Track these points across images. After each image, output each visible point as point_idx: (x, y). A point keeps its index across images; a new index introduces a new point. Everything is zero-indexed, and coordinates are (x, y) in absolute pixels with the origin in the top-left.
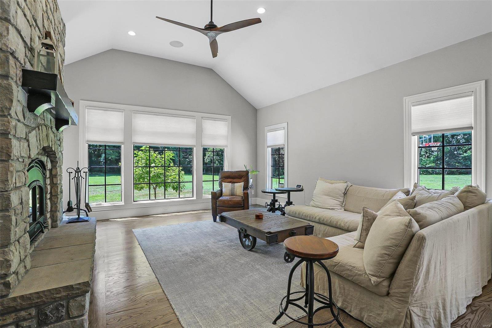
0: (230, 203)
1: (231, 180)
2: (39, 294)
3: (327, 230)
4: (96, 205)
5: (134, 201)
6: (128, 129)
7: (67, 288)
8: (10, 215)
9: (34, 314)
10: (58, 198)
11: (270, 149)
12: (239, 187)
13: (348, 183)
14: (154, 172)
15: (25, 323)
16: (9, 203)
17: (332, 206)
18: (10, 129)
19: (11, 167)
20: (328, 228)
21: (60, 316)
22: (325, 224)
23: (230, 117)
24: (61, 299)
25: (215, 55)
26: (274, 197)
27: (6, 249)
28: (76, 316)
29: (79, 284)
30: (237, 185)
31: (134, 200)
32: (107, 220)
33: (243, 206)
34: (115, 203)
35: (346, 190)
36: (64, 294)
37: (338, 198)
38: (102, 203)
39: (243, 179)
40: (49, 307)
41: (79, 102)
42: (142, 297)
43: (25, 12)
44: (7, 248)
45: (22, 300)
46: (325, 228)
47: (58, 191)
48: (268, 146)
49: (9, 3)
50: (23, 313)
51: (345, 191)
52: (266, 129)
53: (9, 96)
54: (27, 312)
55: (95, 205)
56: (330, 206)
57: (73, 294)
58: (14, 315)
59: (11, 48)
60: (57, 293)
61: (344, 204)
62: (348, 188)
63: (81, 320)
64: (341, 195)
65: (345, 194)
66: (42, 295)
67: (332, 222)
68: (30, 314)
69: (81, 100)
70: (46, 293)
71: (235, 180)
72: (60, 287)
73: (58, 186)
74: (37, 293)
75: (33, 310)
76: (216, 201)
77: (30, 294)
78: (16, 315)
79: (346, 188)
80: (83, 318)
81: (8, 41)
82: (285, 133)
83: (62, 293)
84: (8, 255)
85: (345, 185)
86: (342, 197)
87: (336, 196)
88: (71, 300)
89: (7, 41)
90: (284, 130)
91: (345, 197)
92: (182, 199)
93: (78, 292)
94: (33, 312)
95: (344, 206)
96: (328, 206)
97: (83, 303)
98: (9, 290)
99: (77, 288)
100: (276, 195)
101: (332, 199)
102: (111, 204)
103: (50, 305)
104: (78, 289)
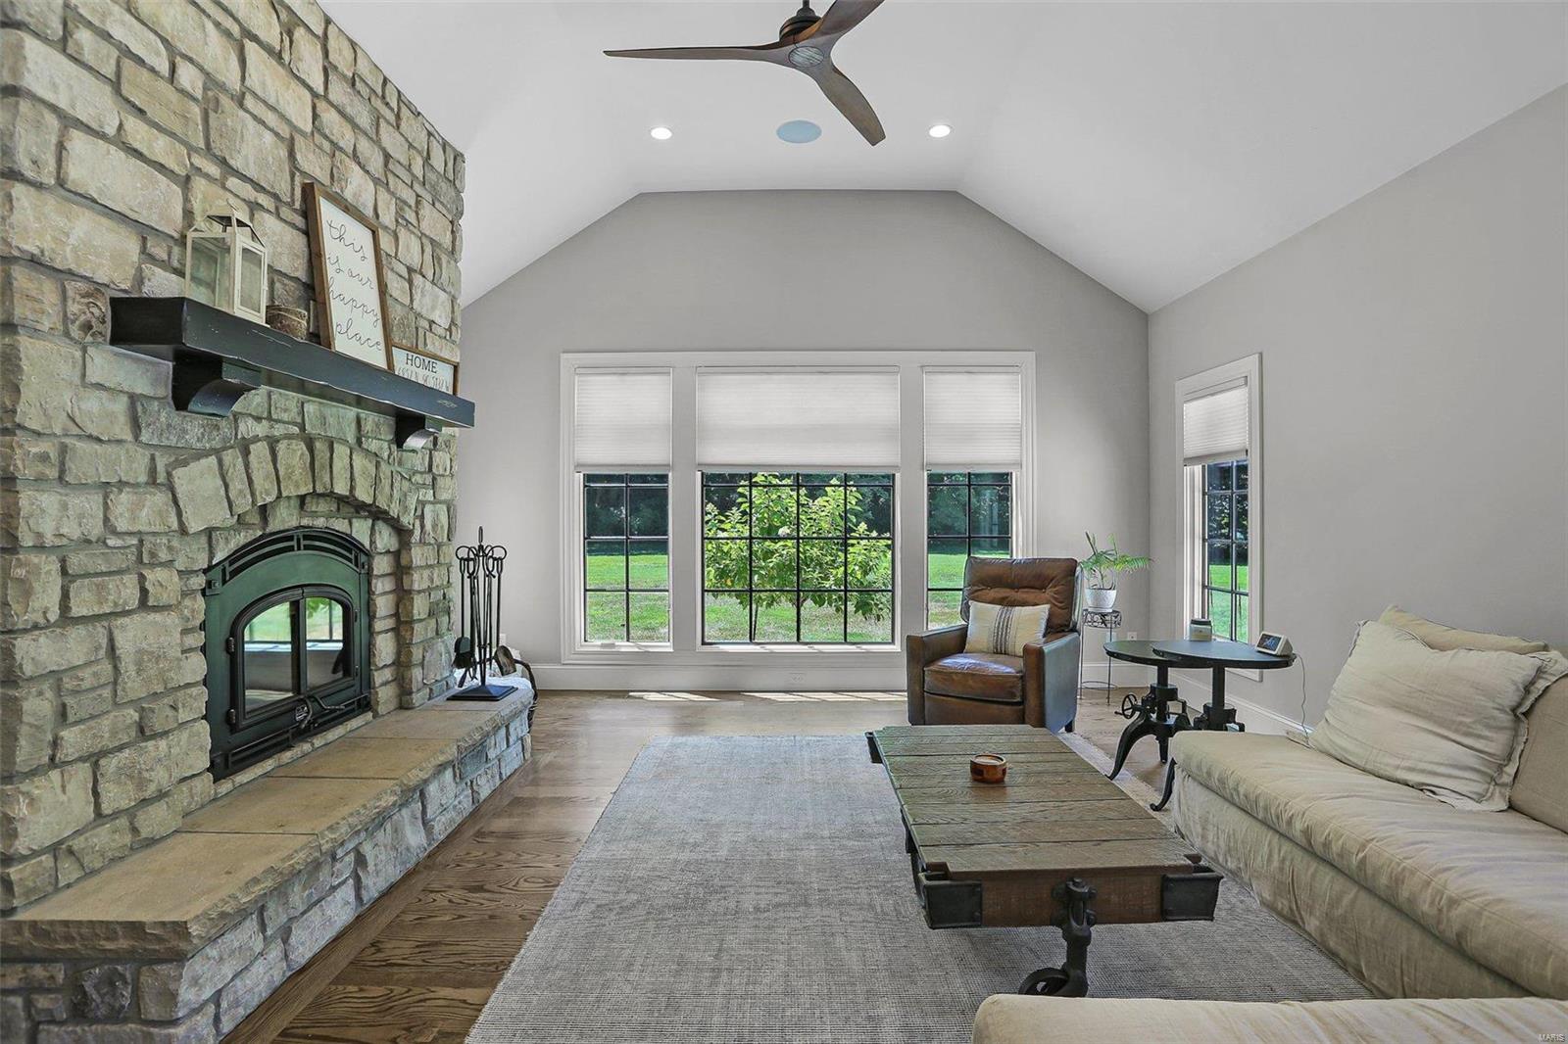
0: (971, 682)
1: (1007, 595)
2: (69, 927)
3: (1346, 901)
4: (603, 646)
5: (703, 643)
6: (685, 424)
7: (135, 928)
8: (16, 697)
9: (61, 981)
10: (413, 629)
11: (1198, 469)
12: (1029, 622)
13: (1554, 654)
14: (781, 556)
15: (41, 1000)
16: (13, 666)
17: (1423, 771)
18: (15, 465)
19: (16, 567)
20: (1351, 895)
21: (117, 1005)
22: (1332, 865)
23: (1031, 355)
24: (118, 957)
25: (873, 133)
26: (1163, 677)
27: (9, 787)
28: (156, 1019)
29: (163, 924)
30: (1018, 612)
31: (706, 640)
32: (623, 694)
33: (1018, 699)
34: (650, 646)
35: (1527, 690)
36: (123, 944)
37: (1467, 734)
38: (617, 644)
39: (1049, 592)
40: (90, 973)
41: (559, 357)
42: (418, 1002)
43: (131, 142)
44: (12, 784)
45: (34, 935)
46: (1337, 887)
47: (412, 613)
48: (1185, 459)
49: (12, 128)
50: (38, 971)
51: (1523, 699)
52: (1181, 387)
53: (12, 377)
54: (47, 971)
55: (597, 646)
56: (1411, 769)
57: (145, 950)
58: (20, 969)
59: (19, 249)
60: (107, 939)
61: (1511, 770)
62: (1541, 684)
63: (166, 1036)
64: (1494, 718)
65: (1526, 714)
66: (73, 931)
67: (1369, 872)
68: (52, 977)
69: (564, 352)
70: (84, 931)
71: (1020, 595)
72: (117, 922)
73: (413, 598)
74: (66, 923)
75: (60, 970)
76: (924, 671)
77: (52, 923)
78: (24, 971)
79: (1532, 683)
80: (172, 1031)
81: (13, 228)
82: (1250, 398)
83: (121, 941)
84: (12, 804)
85: (1527, 664)
86: (1500, 729)
87: (1454, 722)
88: (144, 968)
89: (11, 231)
90: (1246, 389)
91: (1523, 730)
92: (853, 648)
93: (157, 947)
94: (60, 973)
95: (1507, 779)
96: (1398, 767)
97: (172, 987)
98: (10, 898)
99: (155, 934)
100: (1172, 672)
101: (1431, 732)
102: (639, 647)
103: (94, 967)
104: (159, 939)
